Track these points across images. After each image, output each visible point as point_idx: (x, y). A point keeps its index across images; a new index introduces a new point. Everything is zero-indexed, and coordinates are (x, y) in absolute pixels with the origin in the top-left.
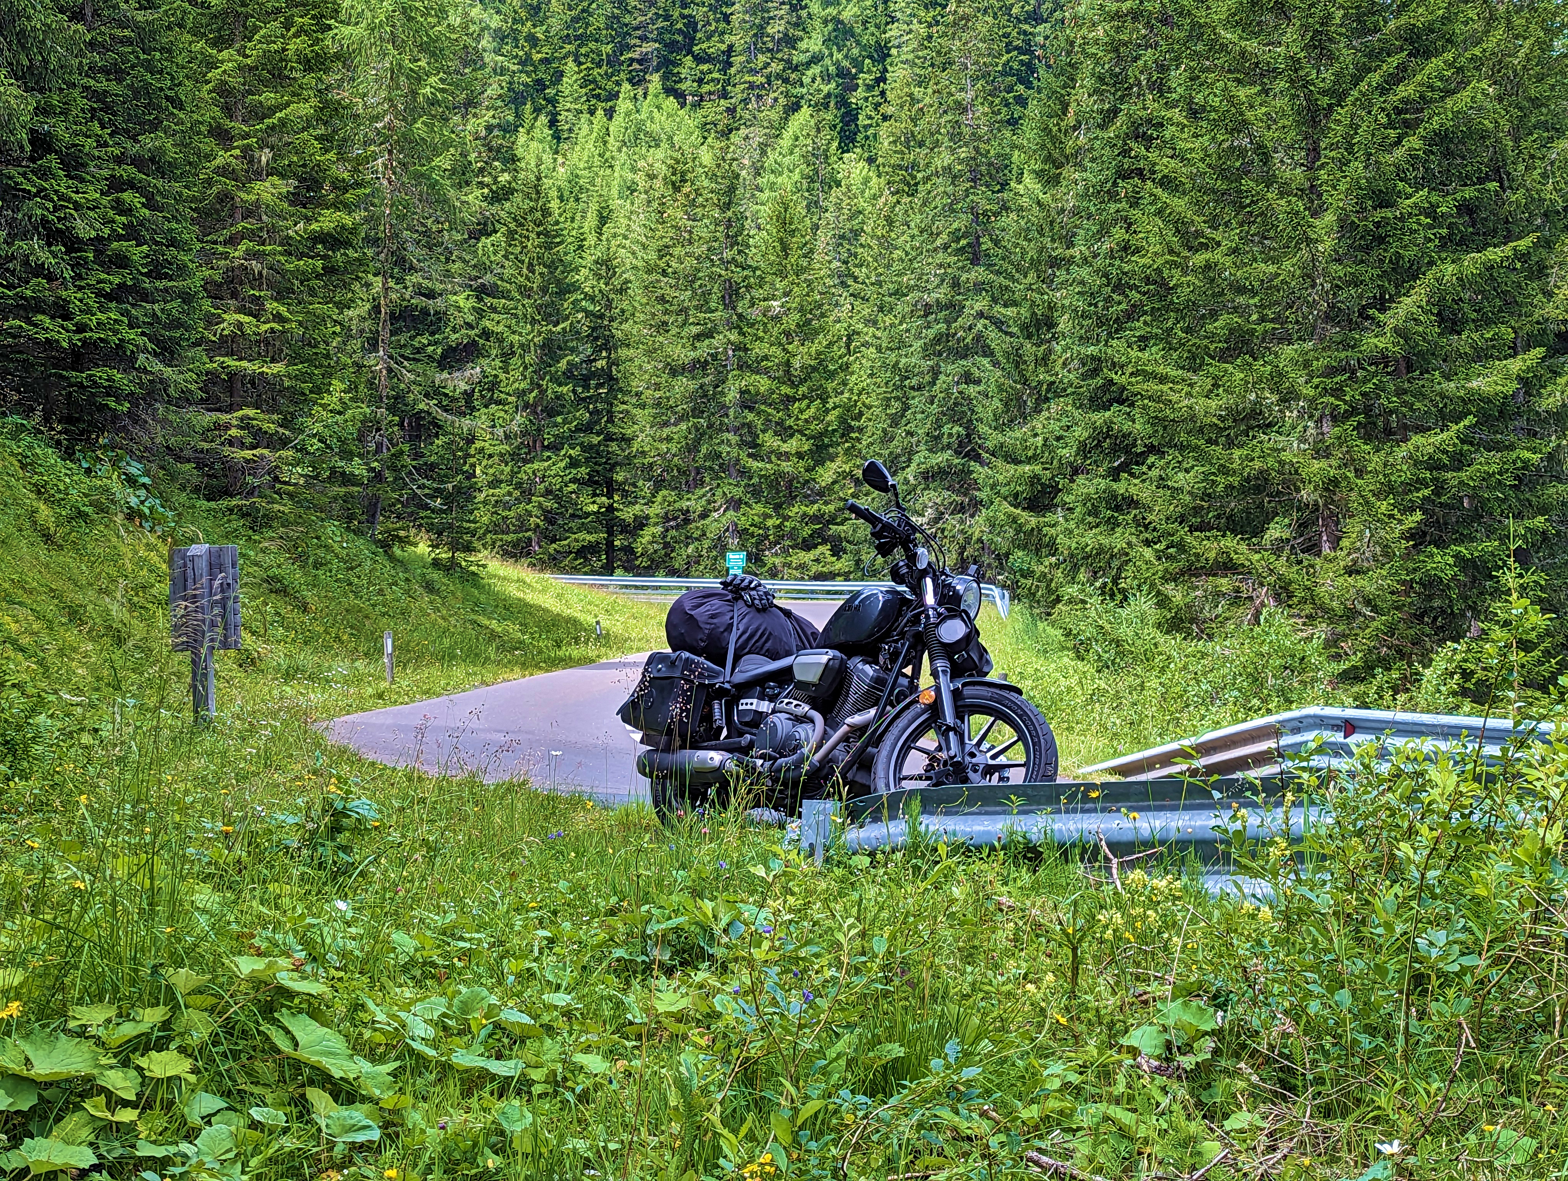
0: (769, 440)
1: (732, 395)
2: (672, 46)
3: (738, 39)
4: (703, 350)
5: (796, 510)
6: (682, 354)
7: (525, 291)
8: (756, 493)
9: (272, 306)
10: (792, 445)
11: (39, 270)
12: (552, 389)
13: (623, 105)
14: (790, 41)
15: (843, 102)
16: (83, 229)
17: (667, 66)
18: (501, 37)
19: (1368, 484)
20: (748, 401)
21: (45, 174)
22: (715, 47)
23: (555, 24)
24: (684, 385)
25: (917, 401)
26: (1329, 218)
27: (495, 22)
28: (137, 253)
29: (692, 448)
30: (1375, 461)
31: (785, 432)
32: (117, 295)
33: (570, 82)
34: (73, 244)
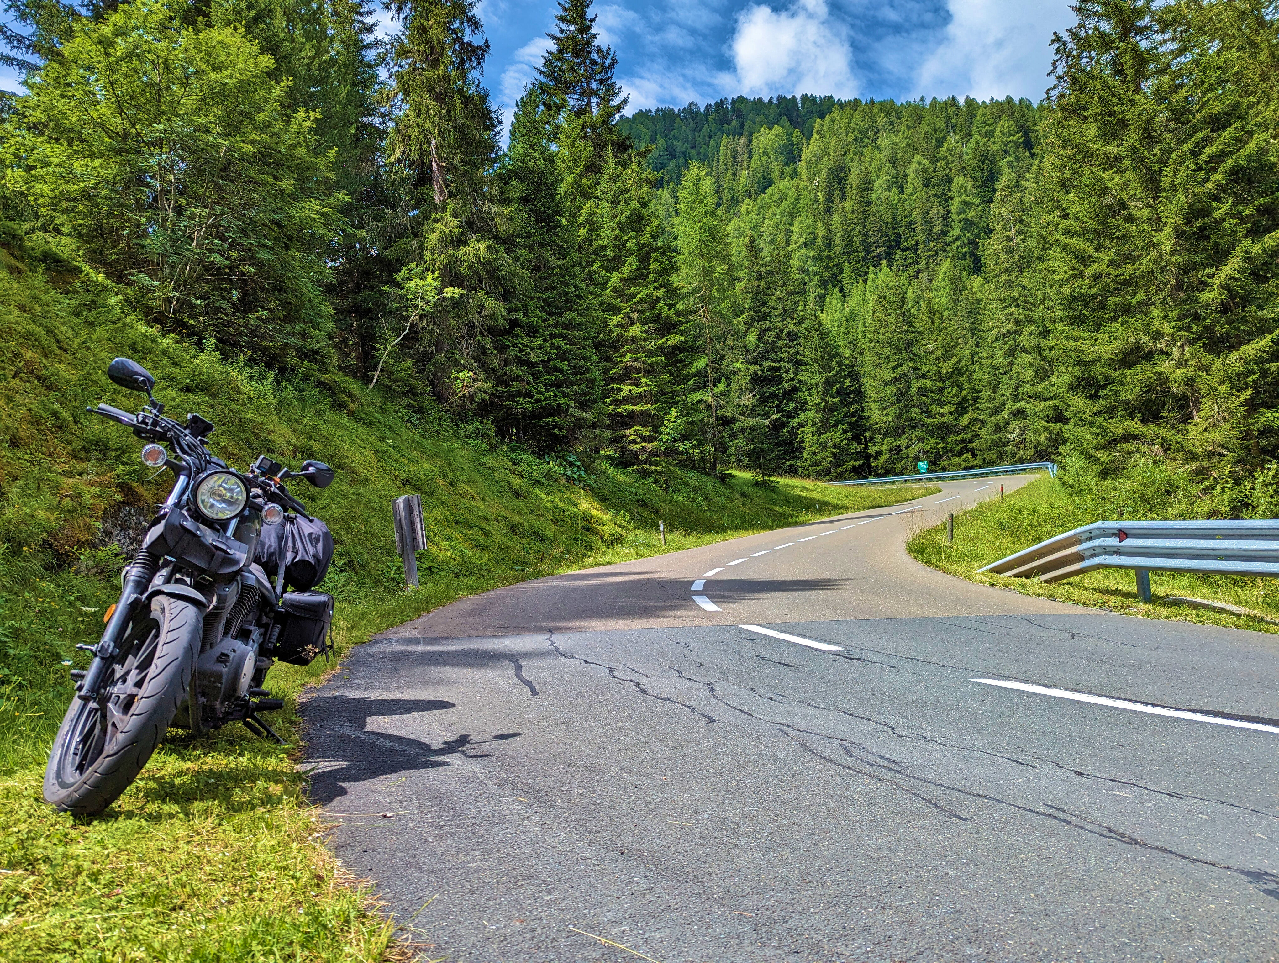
0: (934, 408)
1: (914, 391)
2: (891, 247)
3: (920, 238)
4: (898, 372)
5: (951, 439)
6: (888, 375)
7: (815, 361)
8: (932, 434)
9: (643, 380)
10: (945, 409)
11: (516, 379)
12: (830, 400)
13: (871, 276)
14: (944, 233)
15: (973, 255)
16: (533, 358)
17: (889, 257)
18: (815, 259)
19: (1214, 378)
20: (923, 392)
22: (910, 243)
23: (838, 249)
24: (891, 389)
25: (1004, 379)
27: (812, 254)
28: (564, 365)
29: (899, 417)
31: (942, 404)
33: (847, 272)
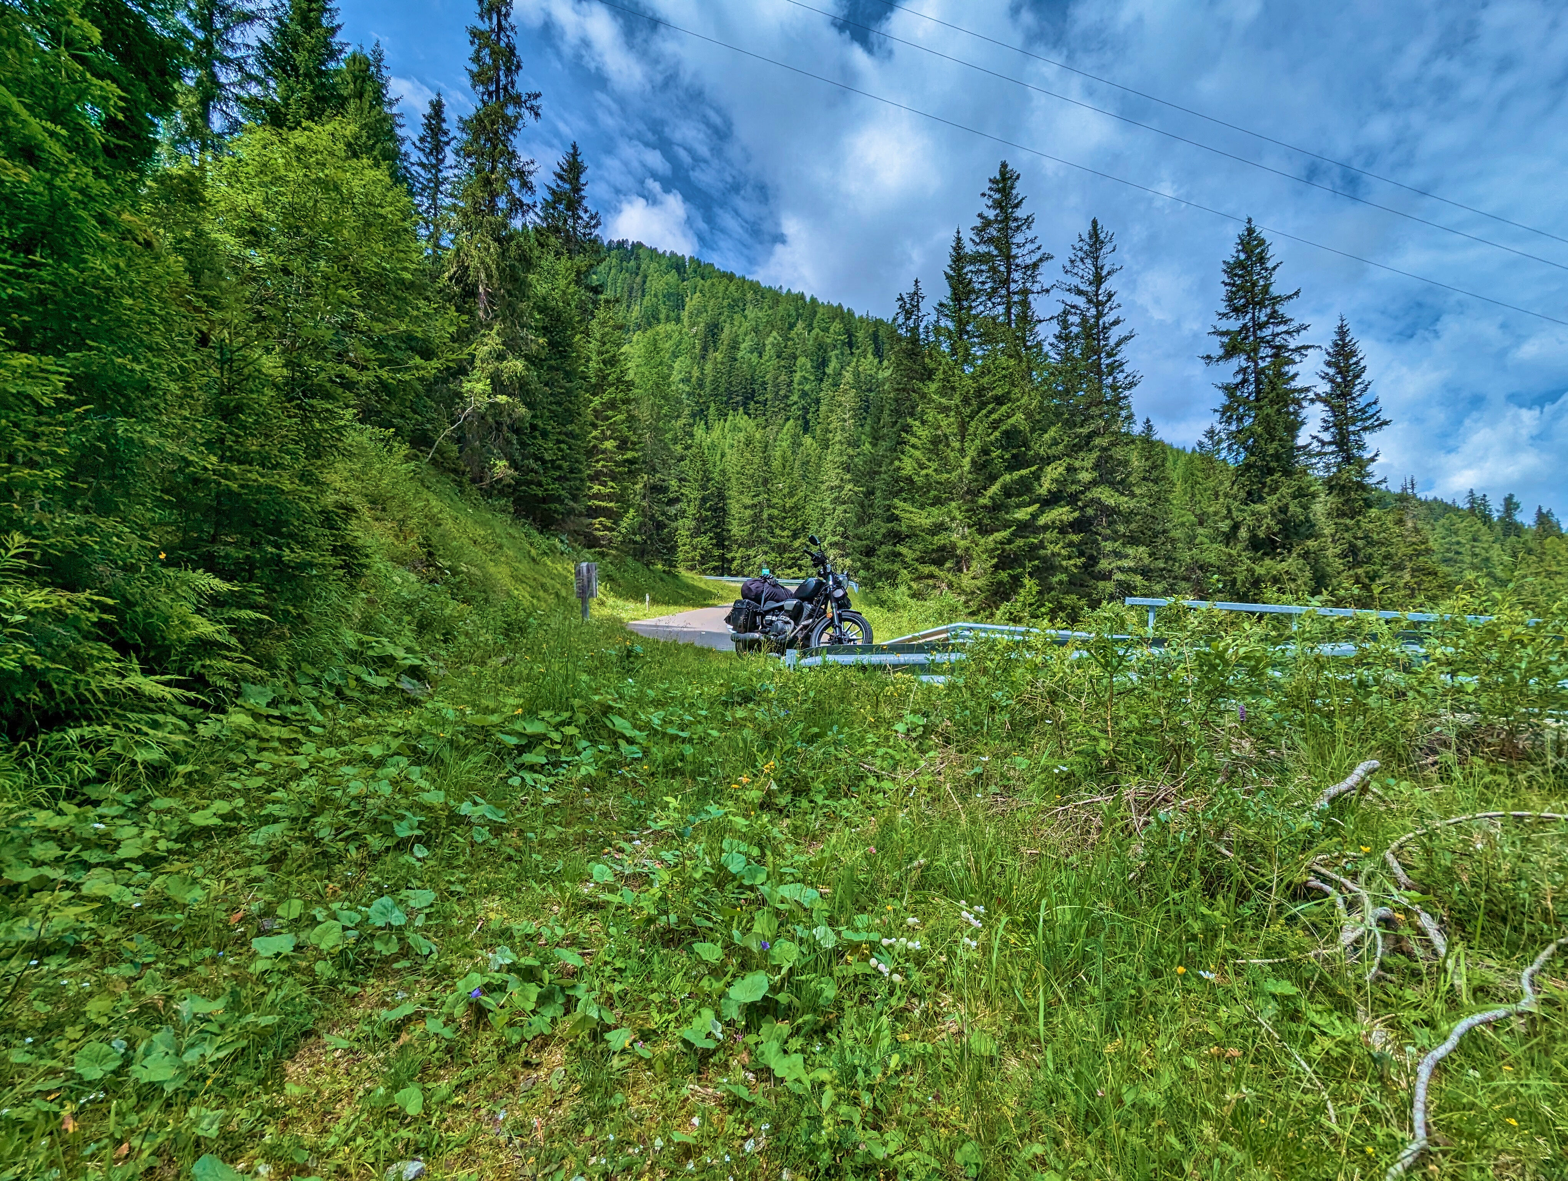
0: (778, 531)
1: (765, 516)
2: (747, 398)
3: (769, 396)
4: (756, 500)
5: (786, 555)
6: (748, 502)
7: (696, 480)
8: (773, 549)
9: (610, 484)
10: (785, 533)
11: (532, 470)
12: (704, 513)
13: (730, 418)
14: (787, 397)
15: (804, 418)
16: (547, 457)
17: (745, 405)
18: (689, 394)
19: (979, 549)
20: (771, 518)
21: (535, 438)
22: (761, 398)
23: (708, 390)
24: (749, 512)
25: (828, 519)
26: (968, 459)
27: (687, 389)
29: (752, 534)
30: (982, 541)
31: (783, 529)
32: (559, 478)
33: (712, 410)
34: (544, 462)
